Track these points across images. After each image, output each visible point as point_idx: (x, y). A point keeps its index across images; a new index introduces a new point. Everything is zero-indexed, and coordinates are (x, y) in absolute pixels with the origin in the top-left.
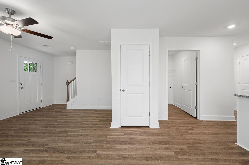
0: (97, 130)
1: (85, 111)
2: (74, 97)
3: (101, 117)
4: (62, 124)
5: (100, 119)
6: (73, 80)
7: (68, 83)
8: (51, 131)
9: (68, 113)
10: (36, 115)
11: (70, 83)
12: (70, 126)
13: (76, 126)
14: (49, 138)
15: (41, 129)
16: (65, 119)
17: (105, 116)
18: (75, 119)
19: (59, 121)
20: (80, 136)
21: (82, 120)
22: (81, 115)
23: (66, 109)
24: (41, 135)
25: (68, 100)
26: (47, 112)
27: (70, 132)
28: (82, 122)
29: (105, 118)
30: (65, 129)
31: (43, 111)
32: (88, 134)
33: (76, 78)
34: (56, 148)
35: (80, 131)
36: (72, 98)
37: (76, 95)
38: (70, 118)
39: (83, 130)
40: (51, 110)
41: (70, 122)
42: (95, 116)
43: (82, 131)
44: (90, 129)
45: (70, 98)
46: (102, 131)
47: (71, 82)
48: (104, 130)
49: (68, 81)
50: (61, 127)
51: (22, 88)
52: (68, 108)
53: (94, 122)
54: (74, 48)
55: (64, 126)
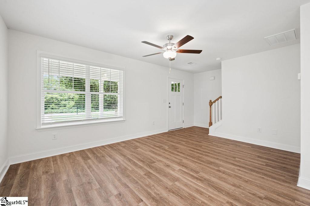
0: (267, 180)
1: (236, 143)
2: (218, 121)
3: (267, 159)
4: (209, 153)
5: (267, 162)
6: (217, 99)
7: (211, 103)
8: (199, 157)
9: (212, 140)
10: (181, 135)
11: (214, 104)
12: (220, 158)
13: (228, 160)
14: (199, 165)
15: (188, 151)
16: (211, 147)
17: (276, 160)
18: (224, 150)
19: (204, 147)
20: (239, 179)
21: (234, 154)
22: (229, 146)
23: (209, 135)
24: (190, 158)
25: (211, 124)
26: (190, 134)
27: (222, 166)
28: (236, 158)
29: (278, 164)
30: (215, 160)
31: (186, 132)
32: (252, 181)
33: (221, 97)
34: (210, 182)
35: (237, 171)
36: (215, 123)
37: (221, 119)
38: (216, 147)
39: (240, 170)
40: (193, 133)
41: (218, 153)
42: (255, 155)
43: (240, 172)
44: (252, 173)
45: (213, 121)
46: (279, 186)
47: (215, 102)
48: (282, 185)
49: (211, 101)
50: (209, 156)
51: (170, 107)
52: (210, 134)
53: (256, 164)
54: (219, 59)
55: (212, 155)
